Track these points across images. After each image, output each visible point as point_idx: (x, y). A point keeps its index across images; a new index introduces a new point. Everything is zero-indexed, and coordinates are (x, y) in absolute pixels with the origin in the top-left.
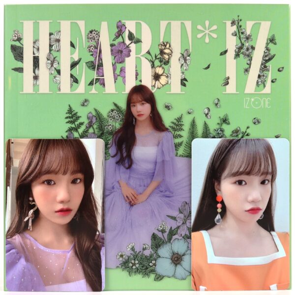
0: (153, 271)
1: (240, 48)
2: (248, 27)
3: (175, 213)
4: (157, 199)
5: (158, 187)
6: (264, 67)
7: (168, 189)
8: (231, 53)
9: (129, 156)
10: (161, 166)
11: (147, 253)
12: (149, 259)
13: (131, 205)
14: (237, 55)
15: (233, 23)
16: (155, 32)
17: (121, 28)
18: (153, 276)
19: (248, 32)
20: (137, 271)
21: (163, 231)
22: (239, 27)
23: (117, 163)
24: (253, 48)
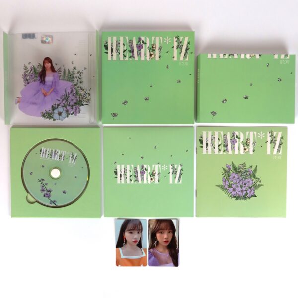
0: (52, 118)
1: (178, 46)
2: (181, 39)
3: (59, 99)
4: (53, 94)
5: (54, 90)
6: (186, 52)
7: (57, 91)
8: (175, 47)
9: (44, 80)
10: (54, 83)
11: (50, 112)
12: (51, 114)
13: (45, 96)
14: (177, 48)
15: (176, 37)
16: (151, 40)
17: (140, 39)
18: (52, 119)
19: (181, 40)
20: (47, 118)
21: (55, 105)
22: (178, 39)
23: (41, 82)
24: (183, 46)
